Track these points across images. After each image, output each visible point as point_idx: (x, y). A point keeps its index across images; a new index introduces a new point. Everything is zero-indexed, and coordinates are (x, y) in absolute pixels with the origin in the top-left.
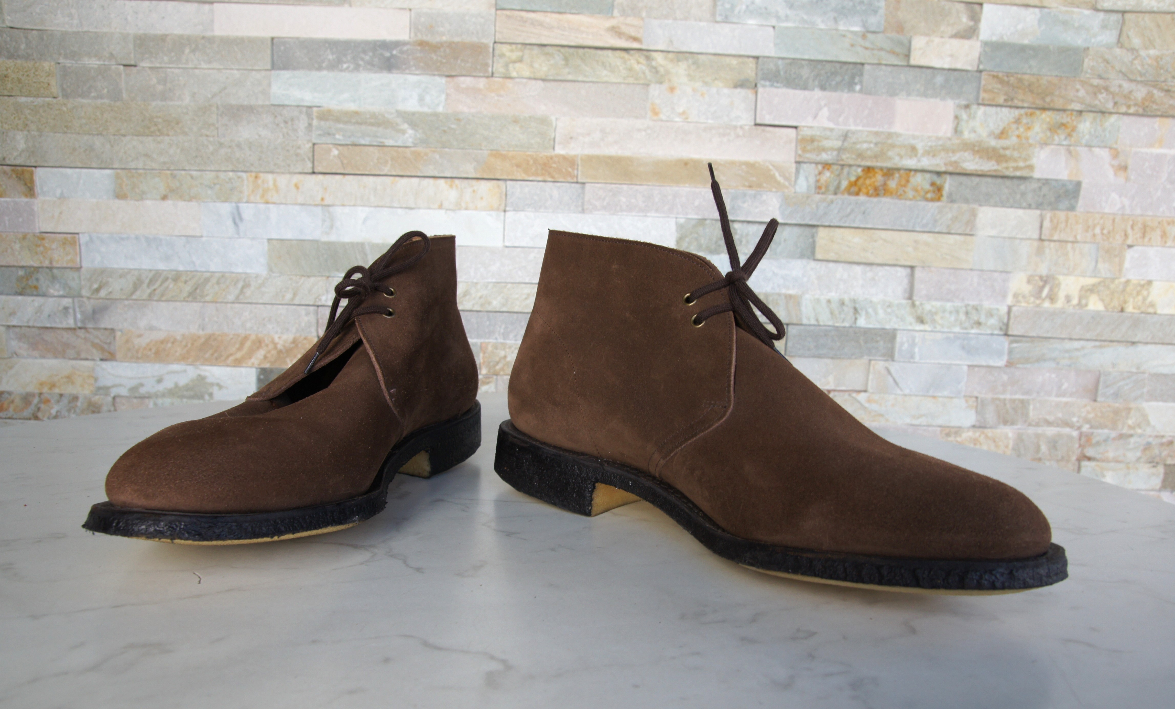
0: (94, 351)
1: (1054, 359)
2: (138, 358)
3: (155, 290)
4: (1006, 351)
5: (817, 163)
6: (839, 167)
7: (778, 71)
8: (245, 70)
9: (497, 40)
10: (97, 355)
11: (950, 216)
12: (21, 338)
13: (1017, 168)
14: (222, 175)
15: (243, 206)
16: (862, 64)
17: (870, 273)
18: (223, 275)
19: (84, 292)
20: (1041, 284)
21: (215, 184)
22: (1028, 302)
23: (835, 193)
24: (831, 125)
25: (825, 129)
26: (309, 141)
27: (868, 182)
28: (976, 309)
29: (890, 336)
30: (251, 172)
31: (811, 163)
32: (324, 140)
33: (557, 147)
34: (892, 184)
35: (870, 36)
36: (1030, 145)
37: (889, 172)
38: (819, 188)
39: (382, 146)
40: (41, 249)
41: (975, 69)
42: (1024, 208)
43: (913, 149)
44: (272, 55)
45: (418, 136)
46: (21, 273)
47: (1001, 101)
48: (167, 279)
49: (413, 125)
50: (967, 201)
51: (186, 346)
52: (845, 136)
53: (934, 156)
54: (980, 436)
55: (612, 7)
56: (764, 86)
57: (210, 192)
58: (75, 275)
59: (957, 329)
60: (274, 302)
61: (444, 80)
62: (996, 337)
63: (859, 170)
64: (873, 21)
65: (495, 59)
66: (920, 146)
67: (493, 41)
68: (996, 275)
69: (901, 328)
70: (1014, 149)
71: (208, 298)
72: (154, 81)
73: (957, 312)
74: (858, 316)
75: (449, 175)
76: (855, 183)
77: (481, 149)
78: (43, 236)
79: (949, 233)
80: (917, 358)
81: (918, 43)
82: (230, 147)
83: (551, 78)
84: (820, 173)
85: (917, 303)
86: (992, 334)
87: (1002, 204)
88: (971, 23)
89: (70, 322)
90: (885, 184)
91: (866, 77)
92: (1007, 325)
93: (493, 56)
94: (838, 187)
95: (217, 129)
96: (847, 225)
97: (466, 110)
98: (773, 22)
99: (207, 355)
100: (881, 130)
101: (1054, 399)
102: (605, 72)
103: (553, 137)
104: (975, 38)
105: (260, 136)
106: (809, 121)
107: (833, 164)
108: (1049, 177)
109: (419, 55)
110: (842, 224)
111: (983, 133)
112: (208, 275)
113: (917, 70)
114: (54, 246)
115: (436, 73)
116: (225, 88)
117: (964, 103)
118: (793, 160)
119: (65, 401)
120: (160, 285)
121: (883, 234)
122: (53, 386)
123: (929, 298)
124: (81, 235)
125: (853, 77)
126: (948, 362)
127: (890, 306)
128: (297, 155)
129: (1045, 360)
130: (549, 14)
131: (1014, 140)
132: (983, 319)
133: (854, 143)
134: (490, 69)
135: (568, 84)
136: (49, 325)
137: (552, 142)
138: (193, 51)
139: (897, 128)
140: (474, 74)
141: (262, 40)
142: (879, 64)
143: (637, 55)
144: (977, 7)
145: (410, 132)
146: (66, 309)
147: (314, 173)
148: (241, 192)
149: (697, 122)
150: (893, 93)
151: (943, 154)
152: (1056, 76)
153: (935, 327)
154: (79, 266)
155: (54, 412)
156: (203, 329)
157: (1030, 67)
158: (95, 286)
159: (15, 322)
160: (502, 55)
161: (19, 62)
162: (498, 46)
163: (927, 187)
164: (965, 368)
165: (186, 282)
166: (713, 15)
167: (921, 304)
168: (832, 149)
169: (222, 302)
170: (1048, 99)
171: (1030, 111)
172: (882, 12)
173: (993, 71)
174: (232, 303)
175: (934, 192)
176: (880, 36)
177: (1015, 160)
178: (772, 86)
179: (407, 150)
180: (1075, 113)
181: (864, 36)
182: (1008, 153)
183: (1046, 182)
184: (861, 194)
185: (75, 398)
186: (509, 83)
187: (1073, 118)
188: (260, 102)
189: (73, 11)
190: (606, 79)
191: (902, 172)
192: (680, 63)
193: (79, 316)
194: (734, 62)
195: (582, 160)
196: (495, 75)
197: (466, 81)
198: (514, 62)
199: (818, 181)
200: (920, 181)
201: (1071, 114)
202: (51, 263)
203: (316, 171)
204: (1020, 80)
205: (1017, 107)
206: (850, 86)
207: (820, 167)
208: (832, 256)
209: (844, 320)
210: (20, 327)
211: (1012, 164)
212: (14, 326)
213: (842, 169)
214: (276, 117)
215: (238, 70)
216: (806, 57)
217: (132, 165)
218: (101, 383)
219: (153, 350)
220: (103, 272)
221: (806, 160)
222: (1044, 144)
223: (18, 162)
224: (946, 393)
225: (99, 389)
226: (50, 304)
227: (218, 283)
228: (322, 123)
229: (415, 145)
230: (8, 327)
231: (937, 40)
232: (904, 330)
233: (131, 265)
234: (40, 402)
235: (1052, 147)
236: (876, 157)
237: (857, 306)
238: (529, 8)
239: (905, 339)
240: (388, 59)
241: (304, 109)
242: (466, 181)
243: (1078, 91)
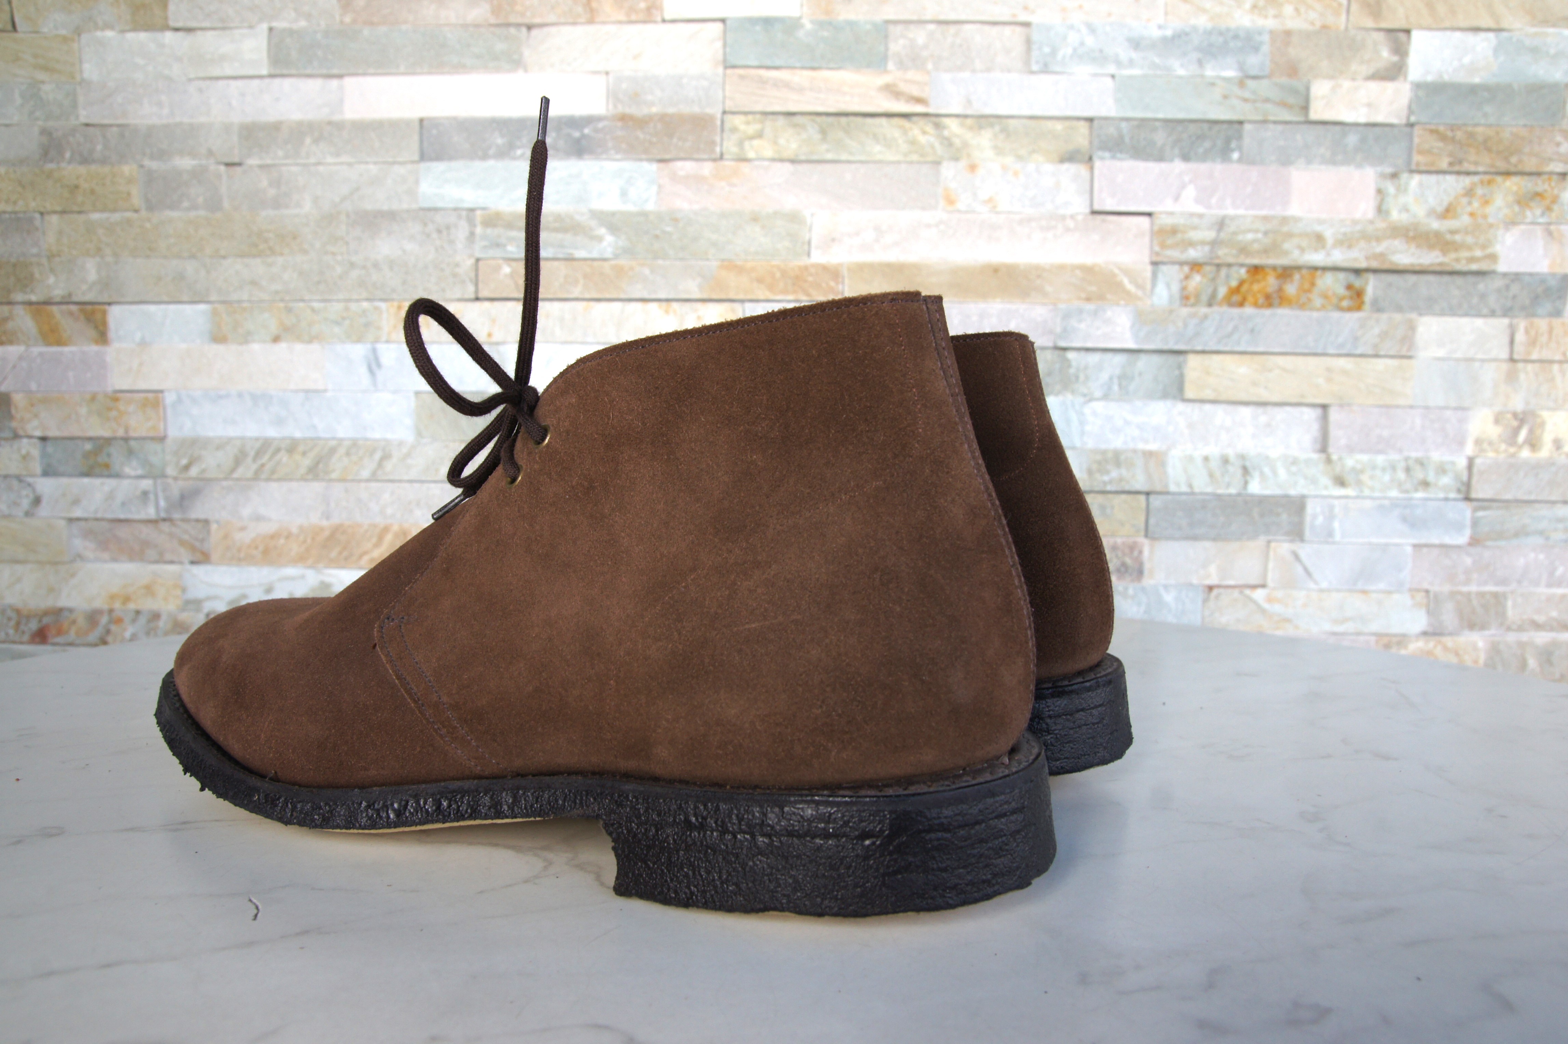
0: (182, 550)
1: (1541, 533)
2: (240, 560)
3: (263, 465)
4: (1468, 522)
5: (1181, 264)
6: (1214, 268)
7: (1121, 137)
8: (384, 163)
9: (727, 109)
10: (185, 555)
11: (1376, 331)
12: (88, 534)
13: (1472, 260)
14: (353, 306)
15: (381, 347)
16: (1241, 123)
17: (1264, 416)
18: (355, 443)
19: (170, 471)
20: (1515, 423)
21: (344, 318)
22: (1497, 451)
23: (1210, 305)
24: (1200, 209)
25: (1192, 215)
26: (470, 256)
27: (1256, 287)
28: (1421, 463)
29: (1297, 505)
30: (393, 300)
31: (1173, 263)
32: (491, 253)
33: (814, 252)
34: (1291, 289)
35: (1251, 83)
36: (1491, 226)
37: (1286, 273)
38: (1187, 298)
39: (570, 259)
40: (114, 413)
41: (1404, 121)
42: (1485, 316)
43: (1319, 238)
44: (421, 141)
45: (621, 243)
46: (88, 446)
47: (1444, 164)
48: (278, 450)
49: (613, 229)
50: (1399, 309)
51: (304, 542)
52: (1221, 224)
53: (1350, 247)
54: (1435, 647)
55: (885, 58)
56: (1102, 159)
57: (337, 330)
58: (157, 447)
59: (1394, 493)
60: (424, 478)
61: (654, 166)
62: (1451, 503)
63: (1243, 271)
64: (1254, 62)
65: (725, 135)
66: (1329, 234)
67: (721, 111)
68: (1448, 413)
69: (1313, 493)
70: (1467, 233)
71: (334, 476)
72: (265, 183)
73: (1394, 468)
74: (1248, 478)
75: (662, 296)
76: (1236, 290)
77: (708, 260)
78: (116, 396)
79: (1377, 356)
80: (1338, 537)
81: (1320, 89)
82: (364, 267)
83: (803, 158)
84: (1187, 277)
85: (1334, 457)
86: (1446, 499)
87: (1453, 311)
88: (1395, 58)
89: (151, 512)
90: (1280, 290)
91: (1247, 141)
92: (1468, 485)
93: (722, 130)
94: (1213, 296)
95: (347, 243)
96: (1228, 349)
97: (685, 206)
98: (1112, 69)
99: (334, 554)
100: (1271, 213)
101: (1543, 590)
102: (878, 148)
103: (807, 238)
104: (1401, 78)
105: (404, 251)
106: (1169, 205)
107: (1206, 264)
108: (1522, 269)
109: (620, 133)
110: (1221, 348)
111: (1419, 212)
112: (333, 443)
113: (1320, 128)
114: (131, 408)
115: (643, 156)
116: (357, 189)
117: (1389, 170)
118: (1147, 260)
119: (142, 620)
120: (270, 459)
121: (1280, 360)
122: (127, 599)
123: (1351, 449)
124: (166, 394)
125: (1228, 141)
126: (1383, 540)
127: (1295, 462)
128: (455, 275)
129: (1527, 534)
130: (798, 72)
131: (1465, 220)
132: (1431, 477)
133: (1235, 233)
134: (718, 149)
135: (828, 167)
136: (122, 516)
137: (806, 247)
138: (316, 141)
139: (1294, 210)
140: (696, 156)
141: (407, 123)
142: (1265, 122)
143: (922, 122)
144: (1402, 36)
145: (609, 239)
146: (145, 494)
147: (477, 299)
148: (379, 328)
149: (1009, 212)
150: (1286, 161)
151: (1362, 244)
152: (1525, 126)
153: (1362, 491)
154: (162, 434)
155: (128, 634)
156: (328, 518)
157: (1485, 115)
158: (184, 462)
159: (78, 513)
160: (734, 130)
161: (93, 167)
162: (728, 117)
163: (1341, 291)
164: (1409, 549)
165: (304, 454)
166: (1027, 62)
167: (1340, 459)
168: (1203, 243)
169: (353, 481)
170: (1514, 160)
171: (1487, 177)
172: (1265, 49)
173: (1430, 124)
174: (368, 481)
175: (1351, 298)
176: (1265, 83)
177: (1469, 248)
178: (1113, 157)
179: (606, 265)
180: (1555, 177)
181: (1241, 84)
182: (1458, 238)
183: (1517, 277)
184: (1246, 304)
185: (156, 616)
186: (745, 167)
187: (1553, 184)
188: (405, 206)
189: (163, 98)
190: (879, 157)
191: (1304, 272)
192: (983, 132)
193: (162, 503)
194: (1059, 126)
195: (849, 269)
196: (726, 156)
197: (685, 167)
198: (752, 138)
199: (1184, 289)
200: (1330, 283)
201: (1550, 179)
202: (127, 431)
203: (481, 295)
204: (1471, 135)
205: (1468, 173)
206: (1224, 154)
207: (1186, 269)
208: (1208, 394)
209: (1228, 485)
210: (86, 520)
211: (1465, 254)
212: (78, 519)
213: (1218, 271)
214: (425, 225)
215: (375, 163)
216: (1161, 116)
217: (235, 297)
218: (192, 594)
219: (261, 548)
220: (194, 442)
221: (1165, 260)
222: (1510, 223)
223: (89, 297)
224: (1382, 586)
225: (188, 602)
226: (124, 488)
227: (348, 454)
228: (489, 231)
229: (616, 257)
230: (71, 520)
231: (1347, 84)
232: (1316, 497)
233: (232, 432)
234: (111, 622)
235: (1523, 227)
236: (1266, 251)
237: (1248, 464)
238: (769, 63)
239: (1318, 510)
240: (578, 141)
241: (464, 213)
242: (688, 305)
243: (1558, 144)
